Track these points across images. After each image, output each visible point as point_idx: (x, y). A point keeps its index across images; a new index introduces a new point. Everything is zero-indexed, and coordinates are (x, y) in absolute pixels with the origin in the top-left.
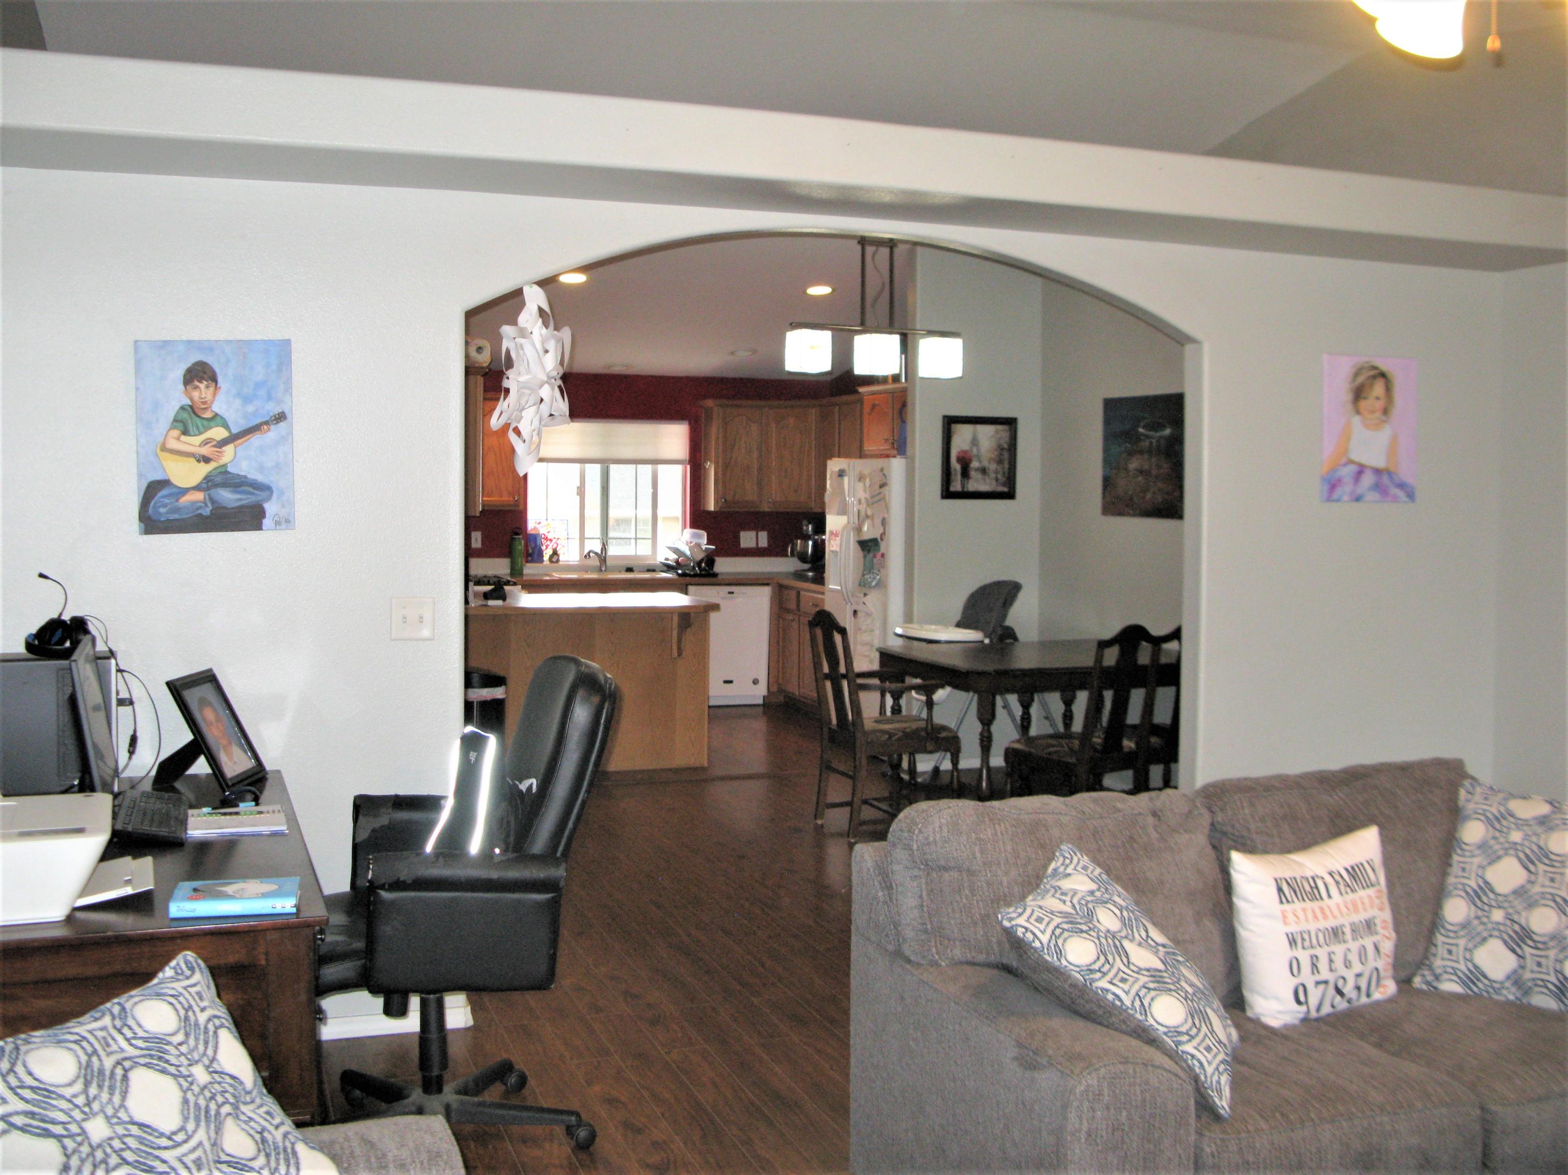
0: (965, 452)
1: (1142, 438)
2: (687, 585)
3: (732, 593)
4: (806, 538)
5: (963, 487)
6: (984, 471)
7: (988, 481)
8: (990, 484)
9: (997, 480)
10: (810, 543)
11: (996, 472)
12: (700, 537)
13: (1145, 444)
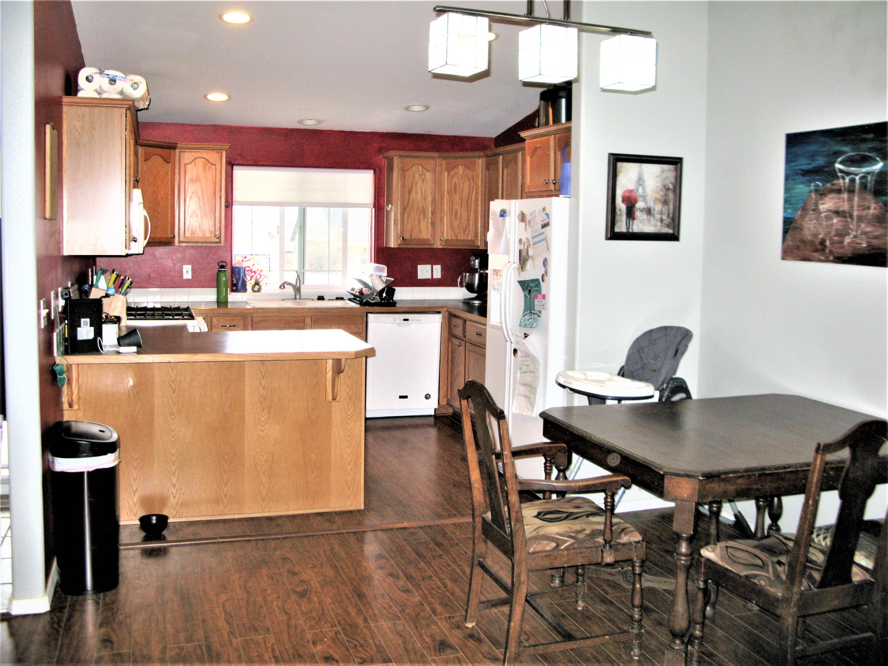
0: (631, 191)
1: (839, 174)
2: (367, 314)
3: (407, 320)
4: (473, 271)
5: (628, 228)
6: (649, 211)
7: (653, 222)
8: (655, 226)
9: (662, 220)
10: (477, 276)
11: (661, 213)
12: (381, 270)
13: (844, 182)
